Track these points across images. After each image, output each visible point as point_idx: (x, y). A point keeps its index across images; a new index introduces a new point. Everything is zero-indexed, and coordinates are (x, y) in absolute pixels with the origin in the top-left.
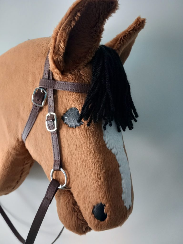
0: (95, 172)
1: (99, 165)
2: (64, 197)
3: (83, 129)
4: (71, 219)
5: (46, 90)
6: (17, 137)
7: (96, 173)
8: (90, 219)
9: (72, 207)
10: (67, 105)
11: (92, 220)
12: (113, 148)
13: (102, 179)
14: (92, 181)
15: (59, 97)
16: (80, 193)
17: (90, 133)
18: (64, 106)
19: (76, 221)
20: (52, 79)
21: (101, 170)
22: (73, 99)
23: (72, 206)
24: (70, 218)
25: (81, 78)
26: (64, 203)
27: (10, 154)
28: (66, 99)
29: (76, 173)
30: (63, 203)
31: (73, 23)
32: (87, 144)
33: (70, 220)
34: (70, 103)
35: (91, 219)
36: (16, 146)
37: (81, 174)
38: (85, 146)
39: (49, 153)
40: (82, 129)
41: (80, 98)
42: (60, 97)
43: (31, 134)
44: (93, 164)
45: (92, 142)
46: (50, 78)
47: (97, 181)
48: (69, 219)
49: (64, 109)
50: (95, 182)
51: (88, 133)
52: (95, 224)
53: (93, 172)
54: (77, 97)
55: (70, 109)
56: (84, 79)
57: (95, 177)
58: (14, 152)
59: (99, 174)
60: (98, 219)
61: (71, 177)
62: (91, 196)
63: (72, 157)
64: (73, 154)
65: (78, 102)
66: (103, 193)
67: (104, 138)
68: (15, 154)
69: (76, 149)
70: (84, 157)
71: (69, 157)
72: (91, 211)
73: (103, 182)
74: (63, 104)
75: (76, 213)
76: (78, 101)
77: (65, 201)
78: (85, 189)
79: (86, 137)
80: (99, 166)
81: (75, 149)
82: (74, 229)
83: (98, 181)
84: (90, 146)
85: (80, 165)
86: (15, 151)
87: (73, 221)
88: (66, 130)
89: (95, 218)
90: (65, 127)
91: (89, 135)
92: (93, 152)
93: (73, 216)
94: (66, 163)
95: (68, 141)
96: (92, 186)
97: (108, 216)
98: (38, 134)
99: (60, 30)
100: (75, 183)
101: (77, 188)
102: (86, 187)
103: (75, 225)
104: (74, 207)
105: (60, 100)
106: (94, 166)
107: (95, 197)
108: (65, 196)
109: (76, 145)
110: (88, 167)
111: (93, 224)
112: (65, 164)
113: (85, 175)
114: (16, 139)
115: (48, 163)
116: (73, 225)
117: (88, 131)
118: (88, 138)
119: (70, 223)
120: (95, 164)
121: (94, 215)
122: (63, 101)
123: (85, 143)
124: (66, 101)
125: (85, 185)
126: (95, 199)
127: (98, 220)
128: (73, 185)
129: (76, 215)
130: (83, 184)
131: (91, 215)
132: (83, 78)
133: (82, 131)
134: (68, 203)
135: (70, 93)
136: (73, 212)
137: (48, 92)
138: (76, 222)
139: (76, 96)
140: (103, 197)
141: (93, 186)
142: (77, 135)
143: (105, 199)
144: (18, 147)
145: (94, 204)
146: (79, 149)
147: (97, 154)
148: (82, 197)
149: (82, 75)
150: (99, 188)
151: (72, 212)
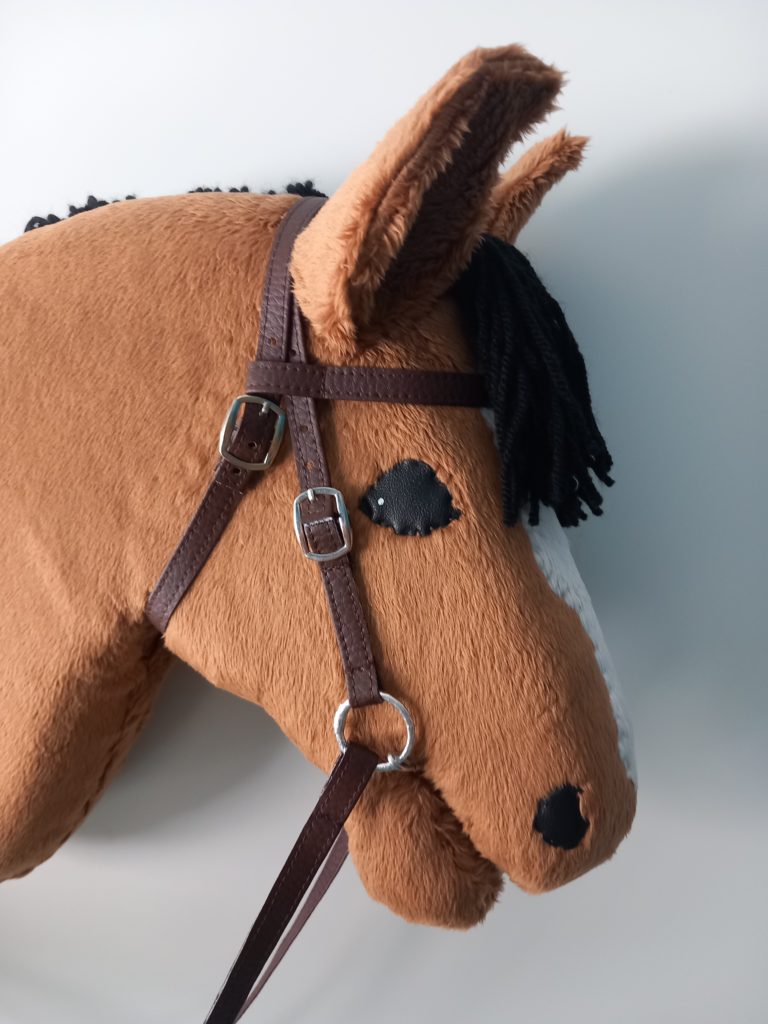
0: (534, 682)
1: (544, 652)
2: (397, 802)
3: (465, 536)
4: (436, 875)
5: (278, 403)
6: (120, 608)
7: (537, 685)
8: (527, 852)
9: (433, 832)
10: (382, 455)
11: (537, 854)
12: (568, 589)
13: (563, 701)
14: (525, 716)
15: (338, 427)
16: (476, 769)
17: (493, 546)
18: (368, 458)
19: (455, 877)
20: (303, 359)
21: (554, 669)
22: (408, 432)
23: (434, 826)
24: (431, 874)
25: (427, 350)
26: (399, 825)
27: (73, 686)
28: (377, 433)
29: (449, 699)
30: (395, 825)
31: (447, 157)
32: (486, 587)
33: (430, 880)
34: (392, 446)
35: (530, 852)
36: (109, 649)
37: (475, 696)
38: (482, 594)
39: (309, 647)
40: (460, 535)
41: (434, 423)
42: (346, 425)
43: (205, 585)
44: (520, 652)
45: (504, 576)
46: (296, 358)
47: (544, 710)
48: (426, 878)
49: (368, 471)
50: (539, 717)
51: (485, 548)
52: (549, 864)
53: (527, 682)
54: (424, 420)
55: (395, 467)
56: (435, 356)
57: (538, 698)
58: (95, 677)
59: (550, 686)
60: (556, 845)
61: (428, 719)
62: (524, 769)
63: (425, 644)
64: (430, 632)
65: (429, 438)
66: (572, 748)
67: (538, 558)
68: (98, 681)
69: (439, 613)
70: (482, 636)
71: (412, 649)
72: (530, 823)
73: (566, 710)
74: (363, 451)
75: (449, 851)
76: (430, 434)
77: (402, 818)
78: (495, 751)
79: (480, 562)
80: (545, 658)
81: (435, 613)
82: (450, 912)
83: (550, 711)
84: (503, 593)
85: (465, 667)
86: (100, 668)
87: (444, 884)
88: (390, 548)
89: (547, 845)
90: (381, 539)
91: (489, 556)
92: (515, 609)
93: (442, 861)
94: (399, 670)
95: (402, 588)
96: (528, 732)
97: (591, 826)
98: (245, 580)
99: (400, 177)
100: (450, 738)
101: (460, 753)
102: (501, 740)
103: (452, 895)
104: (439, 829)
105: (344, 437)
106: (526, 662)
107: (540, 770)
108: (400, 797)
109: (441, 598)
110: (504, 667)
111: (540, 866)
112: (396, 676)
113: (491, 699)
114: (115, 618)
115: (308, 688)
116: (445, 898)
117: (484, 541)
118: (488, 565)
119: (432, 893)
120: (528, 653)
121: (540, 836)
122: (361, 440)
123: (482, 586)
124: (373, 440)
125: (497, 733)
126: (541, 775)
127: (558, 849)
128: (437, 746)
129: (450, 857)
130: (486, 731)
131: (531, 835)
132: (434, 350)
133: (463, 543)
134: (418, 822)
135: (391, 408)
136: (439, 847)
137: (289, 410)
138: (454, 883)
139: (420, 416)
140: (573, 763)
141: (531, 730)
142: (441, 560)
143: (581, 767)
144: (115, 651)
145: (542, 792)
146: (455, 610)
147: (531, 618)
148: (483, 782)
149: (426, 339)
150: (555, 734)
151: (436, 849)
